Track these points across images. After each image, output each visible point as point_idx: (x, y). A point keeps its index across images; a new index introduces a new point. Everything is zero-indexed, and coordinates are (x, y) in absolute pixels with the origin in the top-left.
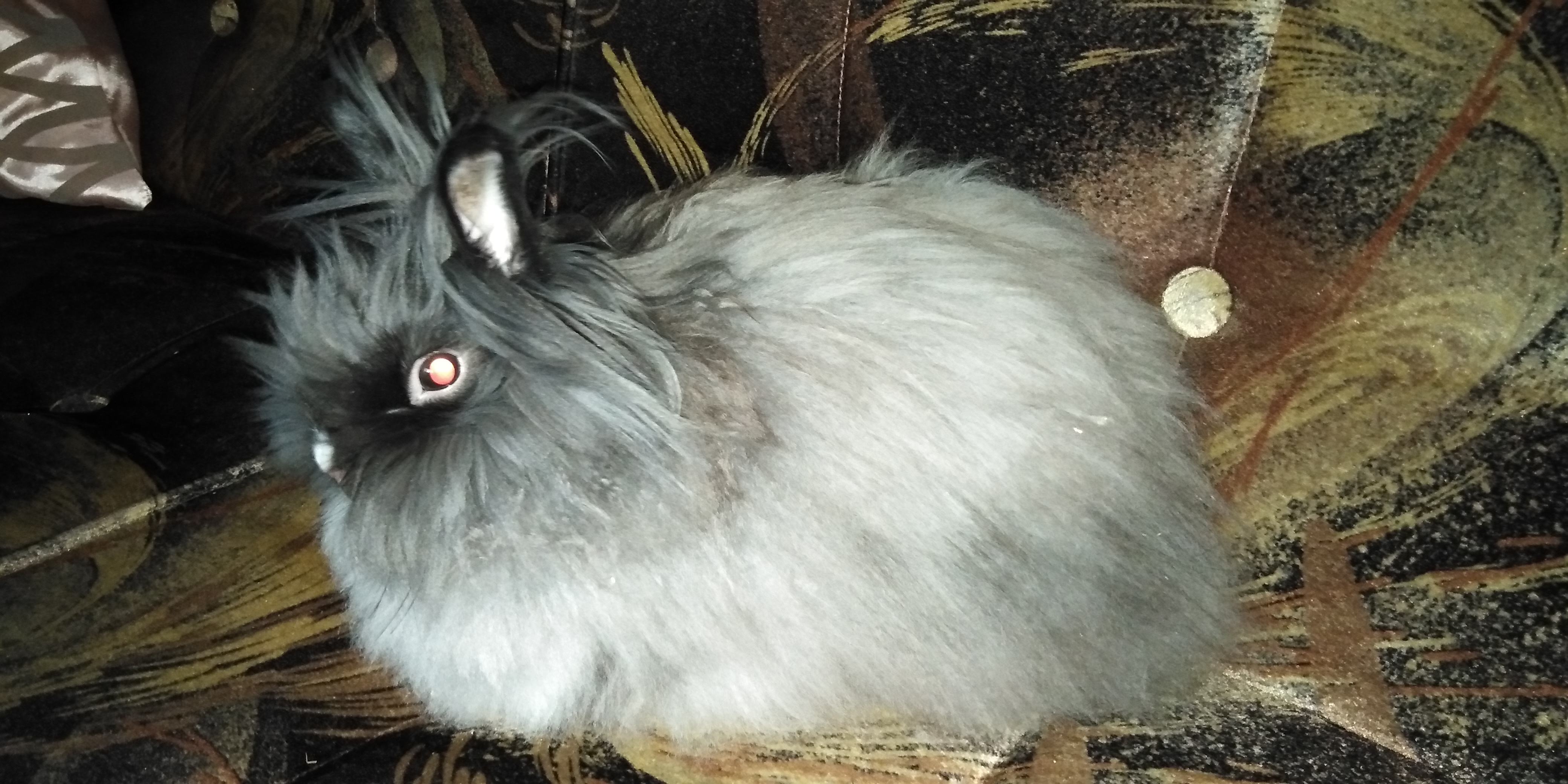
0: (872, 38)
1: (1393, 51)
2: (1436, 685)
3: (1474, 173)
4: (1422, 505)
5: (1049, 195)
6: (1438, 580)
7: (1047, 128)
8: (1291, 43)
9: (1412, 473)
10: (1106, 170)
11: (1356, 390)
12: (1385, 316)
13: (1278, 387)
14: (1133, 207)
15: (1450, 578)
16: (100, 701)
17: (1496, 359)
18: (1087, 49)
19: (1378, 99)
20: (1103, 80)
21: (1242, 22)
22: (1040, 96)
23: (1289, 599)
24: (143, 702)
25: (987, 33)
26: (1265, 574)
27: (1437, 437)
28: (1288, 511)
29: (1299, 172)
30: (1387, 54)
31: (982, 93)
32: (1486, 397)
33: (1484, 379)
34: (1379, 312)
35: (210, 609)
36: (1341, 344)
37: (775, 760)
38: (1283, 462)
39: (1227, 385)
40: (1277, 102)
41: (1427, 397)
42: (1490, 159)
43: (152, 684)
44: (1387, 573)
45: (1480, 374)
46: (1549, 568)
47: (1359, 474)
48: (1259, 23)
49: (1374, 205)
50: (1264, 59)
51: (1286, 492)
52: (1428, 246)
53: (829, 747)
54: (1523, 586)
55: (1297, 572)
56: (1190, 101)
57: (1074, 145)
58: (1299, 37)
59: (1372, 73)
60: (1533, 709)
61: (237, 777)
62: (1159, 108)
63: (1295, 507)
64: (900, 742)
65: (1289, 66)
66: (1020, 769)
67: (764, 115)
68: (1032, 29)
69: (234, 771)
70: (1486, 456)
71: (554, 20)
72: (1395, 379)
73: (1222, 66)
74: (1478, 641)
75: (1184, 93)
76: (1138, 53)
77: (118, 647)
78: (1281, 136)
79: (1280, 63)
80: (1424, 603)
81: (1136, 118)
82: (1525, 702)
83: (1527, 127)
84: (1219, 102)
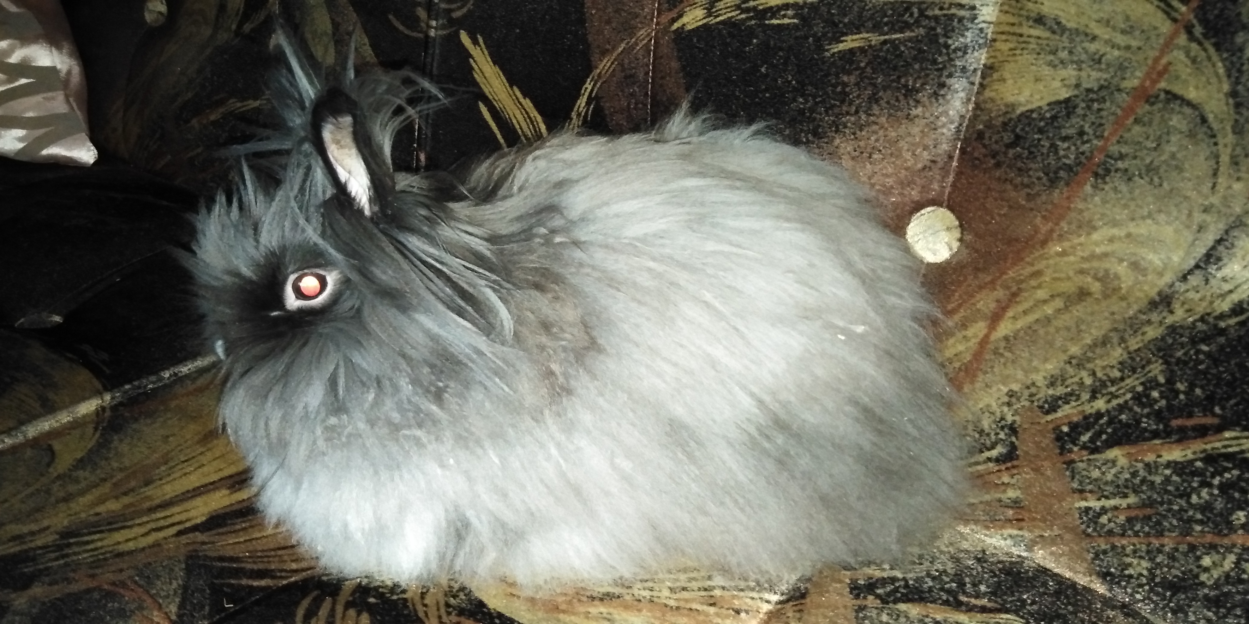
0: (676, 26)
1: (1086, 35)
2: (1123, 535)
3: (1151, 131)
4: (1111, 393)
5: (817, 151)
6: (1125, 452)
7: (814, 97)
8: (1007, 28)
9: (1104, 368)
10: (861, 130)
11: (1059, 303)
12: (1081, 244)
13: (998, 301)
14: (883, 159)
15: (1133, 451)
16: (57, 559)
17: (1168, 278)
18: (846, 34)
19: (1075, 73)
20: (859, 59)
21: (969, 12)
22: (809, 72)
23: (1007, 469)
24: (92, 559)
25: (767, 22)
26: (989, 449)
27: (1123, 340)
28: (1006, 399)
29: (1013, 131)
30: (1083, 37)
31: (763, 70)
32: (1161, 308)
33: (1160, 294)
34: (1076, 241)
35: (147, 483)
36: (1047, 267)
37: (601, 600)
38: (1002, 360)
39: (957, 300)
40: (996, 76)
41: (1115, 308)
42: (1163, 121)
43: (99, 544)
44: (1084, 447)
45: (1156, 290)
46: (1210, 442)
47: (1061, 370)
48: (981, 13)
49: (1072, 157)
50: (986, 42)
51: (1004, 384)
52: (1115, 189)
53: (644, 589)
54: (1190, 456)
55: (1013, 448)
56: (927, 75)
57: (836, 110)
58: (1013, 24)
59: (1071, 52)
60: (1198, 553)
61: (169, 618)
62: (903, 81)
63: (1011, 396)
64: (700, 584)
65: (1004, 47)
66: (796, 605)
67: (590, 88)
68: (802, 18)
69: (166, 613)
70: (1161, 354)
71: (422, 13)
72: (1089, 294)
73: (953, 47)
74: (1155, 500)
75: (922, 69)
76: (887, 37)
77: (71, 515)
78: (999, 102)
79: (998, 44)
80: (1113, 471)
81: (885, 89)
82: (1192, 548)
83: (1192, 94)
84: (950, 76)
